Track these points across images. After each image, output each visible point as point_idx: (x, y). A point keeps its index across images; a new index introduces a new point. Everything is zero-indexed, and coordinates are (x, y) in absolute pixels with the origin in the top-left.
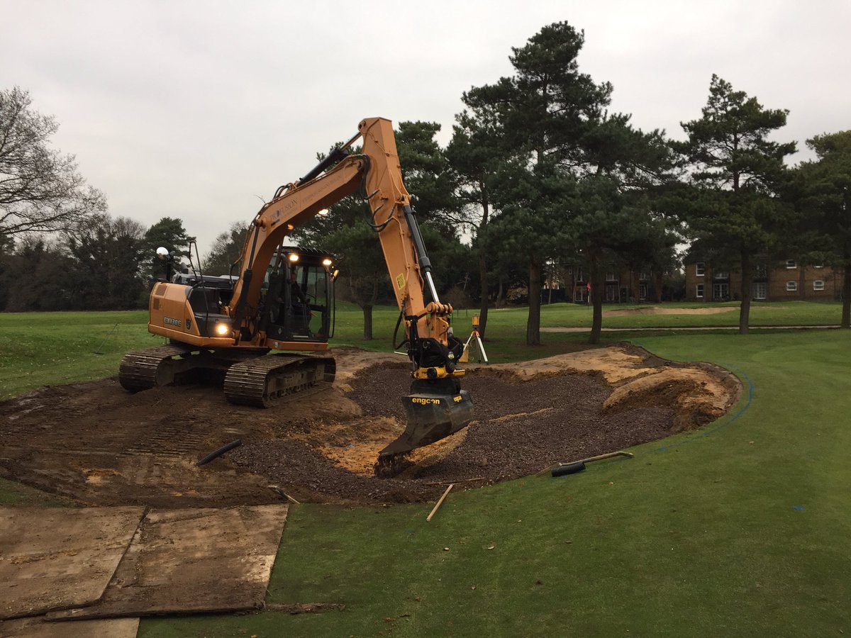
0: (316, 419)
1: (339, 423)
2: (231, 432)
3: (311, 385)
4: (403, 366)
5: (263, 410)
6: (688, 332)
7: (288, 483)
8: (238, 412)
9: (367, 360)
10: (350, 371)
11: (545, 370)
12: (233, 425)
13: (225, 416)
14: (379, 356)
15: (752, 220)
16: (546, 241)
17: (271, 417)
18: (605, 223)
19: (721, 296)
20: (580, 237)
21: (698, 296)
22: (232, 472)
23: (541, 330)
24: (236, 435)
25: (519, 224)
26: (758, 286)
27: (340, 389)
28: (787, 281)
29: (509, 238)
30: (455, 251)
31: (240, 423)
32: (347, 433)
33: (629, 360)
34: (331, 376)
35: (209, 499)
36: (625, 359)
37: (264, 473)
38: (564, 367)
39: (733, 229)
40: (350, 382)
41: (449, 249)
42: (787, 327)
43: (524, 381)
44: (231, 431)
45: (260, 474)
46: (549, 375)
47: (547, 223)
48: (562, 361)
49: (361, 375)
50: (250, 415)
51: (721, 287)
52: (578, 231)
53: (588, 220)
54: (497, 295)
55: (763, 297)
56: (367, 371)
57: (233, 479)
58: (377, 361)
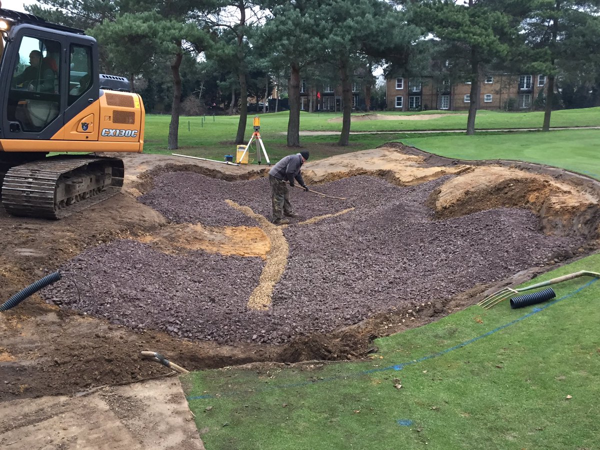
0: (122, 231)
1: (148, 234)
2: (27, 254)
3: (99, 190)
4: (186, 168)
5: (56, 223)
6: (420, 135)
7: (136, 326)
8: (24, 226)
9: (147, 162)
10: (133, 174)
11: (335, 170)
12: (24, 244)
13: (9, 232)
14: (159, 158)
15: (490, 31)
16: (318, 43)
17: (68, 231)
18: (374, 27)
19: (414, 106)
20: (351, 40)
21: (396, 107)
22: (52, 317)
23: (301, 133)
24: (35, 258)
25: (291, 25)
26: (443, 98)
27: (130, 193)
28: (465, 94)
29: (281, 40)
30: (224, 51)
31: (33, 240)
32: (162, 246)
33: (408, 159)
34: (119, 180)
35: (34, 368)
36: (405, 158)
37: (97, 313)
38: (351, 167)
39: (475, 39)
40: (138, 186)
41: (217, 49)
42: (496, 131)
43: (316, 182)
44: (26, 252)
45: (91, 315)
46: (340, 176)
47: (318, 26)
48: (346, 162)
49: (146, 178)
50: (41, 229)
51: (415, 99)
52: (349, 34)
53: (357, 22)
54: (229, 103)
55: (447, 107)
56: (151, 174)
57: (57, 328)
58: (158, 163)
